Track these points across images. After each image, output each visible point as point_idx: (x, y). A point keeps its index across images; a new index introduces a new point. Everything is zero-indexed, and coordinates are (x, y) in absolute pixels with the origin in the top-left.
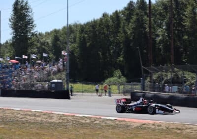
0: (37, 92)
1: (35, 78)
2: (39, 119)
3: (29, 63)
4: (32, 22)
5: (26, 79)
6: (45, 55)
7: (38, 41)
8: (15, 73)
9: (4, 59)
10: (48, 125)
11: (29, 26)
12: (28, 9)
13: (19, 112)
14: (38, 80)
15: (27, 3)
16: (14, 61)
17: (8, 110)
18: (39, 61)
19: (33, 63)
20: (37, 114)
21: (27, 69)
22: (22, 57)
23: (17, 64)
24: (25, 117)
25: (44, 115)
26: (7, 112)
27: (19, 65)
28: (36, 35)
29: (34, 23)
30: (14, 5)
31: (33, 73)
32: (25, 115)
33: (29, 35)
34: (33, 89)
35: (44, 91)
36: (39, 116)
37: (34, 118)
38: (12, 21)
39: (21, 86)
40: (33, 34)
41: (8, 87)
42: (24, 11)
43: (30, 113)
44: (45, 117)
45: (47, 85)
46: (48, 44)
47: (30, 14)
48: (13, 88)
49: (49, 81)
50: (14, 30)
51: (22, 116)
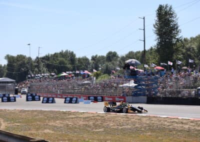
0: (184, 99)
1: (182, 85)
2: (187, 126)
3: (175, 69)
4: (177, 28)
5: (172, 86)
6: (190, 61)
7: (183, 47)
8: (160, 80)
9: (149, 65)
10: (196, 132)
11: (174, 32)
12: (172, 14)
13: (165, 119)
14: (184, 87)
15: (171, 8)
16: (160, 68)
17: (154, 117)
18: (185, 68)
19: (178, 69)
20: (185, 121)
21: (173, 76)
22: (167, 63)
23: (163, 70)
24: (172, 125)
25: (192, 122)
26: (154, 119)
27: (165, 72)
28: (181, 40)
29: (179, 28)
30: (158, 10)
31: (178, 79)
32: (173, 122)
33: (174, 41)
34: (180, 96)
35: (191, 98)
36: (186, 124)
37: (181, 125)
38: (156, 26)
39: (167, 93)
40: (178, 40)
41: (154, 94)
42: (168, 16)
43: (177, 121)
44: (193, 124)
45: (194, 92)
46: (193, 50)
47: (174, 19)
48: (158, 94)
49: (196, 88)
50: (158, 37)
51: (168, 124)
